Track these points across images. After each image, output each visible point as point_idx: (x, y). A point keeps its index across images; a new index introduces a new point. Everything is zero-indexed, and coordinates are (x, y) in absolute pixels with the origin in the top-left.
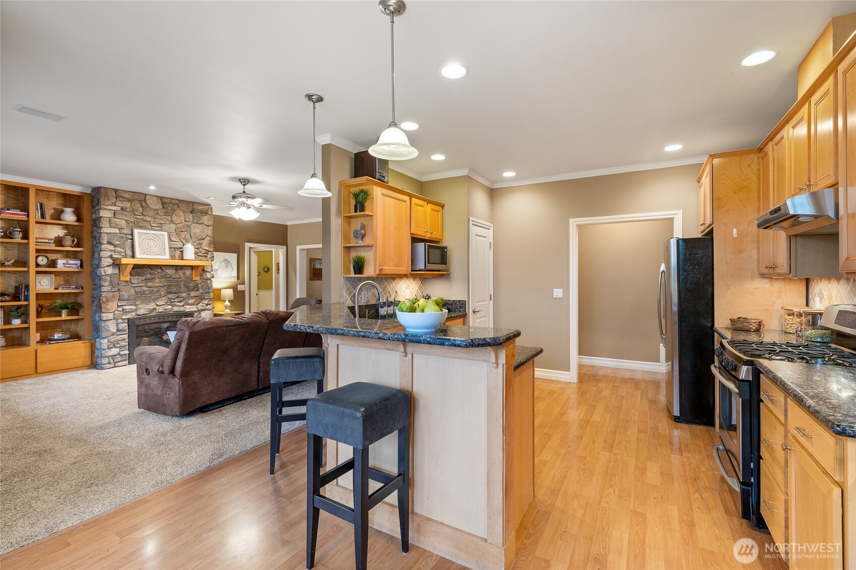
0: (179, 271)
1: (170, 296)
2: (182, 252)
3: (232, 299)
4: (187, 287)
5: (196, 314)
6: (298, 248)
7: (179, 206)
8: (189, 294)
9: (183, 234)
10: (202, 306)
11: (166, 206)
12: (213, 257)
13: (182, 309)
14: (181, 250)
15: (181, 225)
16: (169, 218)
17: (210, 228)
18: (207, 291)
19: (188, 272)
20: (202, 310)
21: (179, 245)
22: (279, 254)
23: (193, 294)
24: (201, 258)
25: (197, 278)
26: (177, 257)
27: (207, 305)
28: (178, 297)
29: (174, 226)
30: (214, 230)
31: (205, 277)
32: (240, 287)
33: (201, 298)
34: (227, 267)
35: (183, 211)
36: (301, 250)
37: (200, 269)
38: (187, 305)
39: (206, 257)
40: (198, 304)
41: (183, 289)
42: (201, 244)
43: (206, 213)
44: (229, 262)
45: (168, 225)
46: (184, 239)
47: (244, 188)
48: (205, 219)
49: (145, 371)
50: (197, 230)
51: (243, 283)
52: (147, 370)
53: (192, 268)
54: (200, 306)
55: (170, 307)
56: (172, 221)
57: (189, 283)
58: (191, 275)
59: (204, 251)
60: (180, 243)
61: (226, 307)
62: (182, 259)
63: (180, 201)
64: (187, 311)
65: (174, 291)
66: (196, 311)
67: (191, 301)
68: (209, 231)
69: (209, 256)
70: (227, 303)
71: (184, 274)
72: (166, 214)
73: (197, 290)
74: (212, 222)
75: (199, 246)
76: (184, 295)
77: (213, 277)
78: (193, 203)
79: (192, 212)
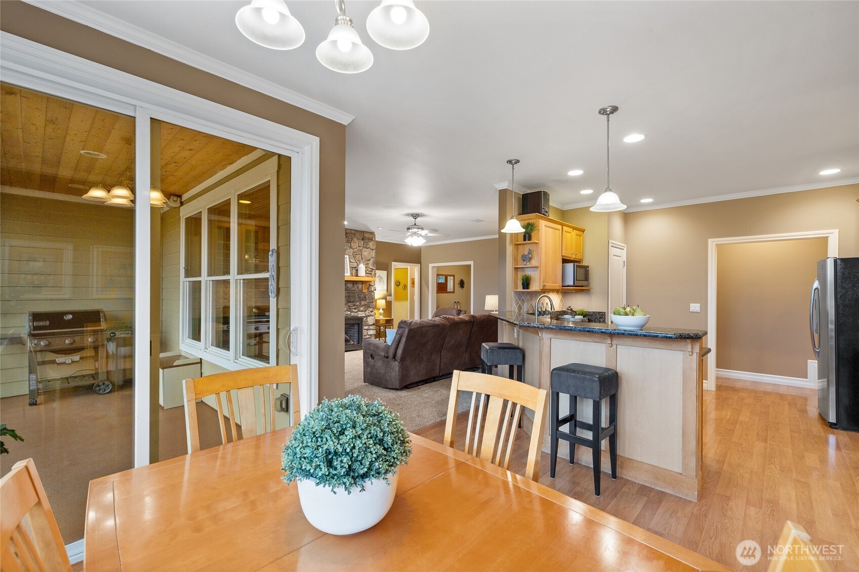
0: (355, 285)
1: (349, 304)
2: (357, 270)
3: (385, 308)
4: (359, 298)
5: (365, 319)
6: (431, 265)
7: (355, 235)
8: (361, 303)
9: (357, 256)
10: (368, 312)
11: (348, 235)
12: (375, 274)
13: (356, 314)
14: (356, 269)
15: (356, 250)
16: (349, 244)
17: (374, 251)
18: (371, 301)
19: (360, 286)
20: (369, 316)
21: (355, 265)
22: (414, 270)
23: (363, 303)
24: (368, 275)
25: (365, 291)
26: (354, 275)
27: (371, 312)
28: (354, 305)
29: (352, 250)
30: (376, 253)
31: (370, 290)
32: (389, 298)
33: (367, 306)
34: (380, 282)
35: (358, 239)
36: (433, 267)
37: (368, 284)
38: (359, 311)
39: (371, 274)
40: (365, 311)
41: (357, 299)
42: (368, 264)
43: (372, 240)
44: (382, 278)
45: (349, 250)
46: (358, 260)
47: (415, 221)
48: (371, 244)
49: (370, 357)
50: (366, 253)
51: (390, 295)
52: (371, 356)
53: (362, 282)
54: (367, 313)
55: (349, 313)
56: (351, 247)
57: (361, 294)
58: (362, 288)
59: (370, 270)
60: (356, 264)
61: (380, 314)
62: (357, 276)
63: (356, 231)
64: (359, 316)
65: (352, 300)
66: (365, 317)
67: (361, 309)
68: (373, 254)
69: (373, 273)
70: (381, 311)
71: (358, 287)
72: (348, 242)
73: (366, 300)
74: (375, 247)
75: (367, 266)
76: (357, 303)
77: (375, 290)
78: (364, 232)
79: (363, 239)
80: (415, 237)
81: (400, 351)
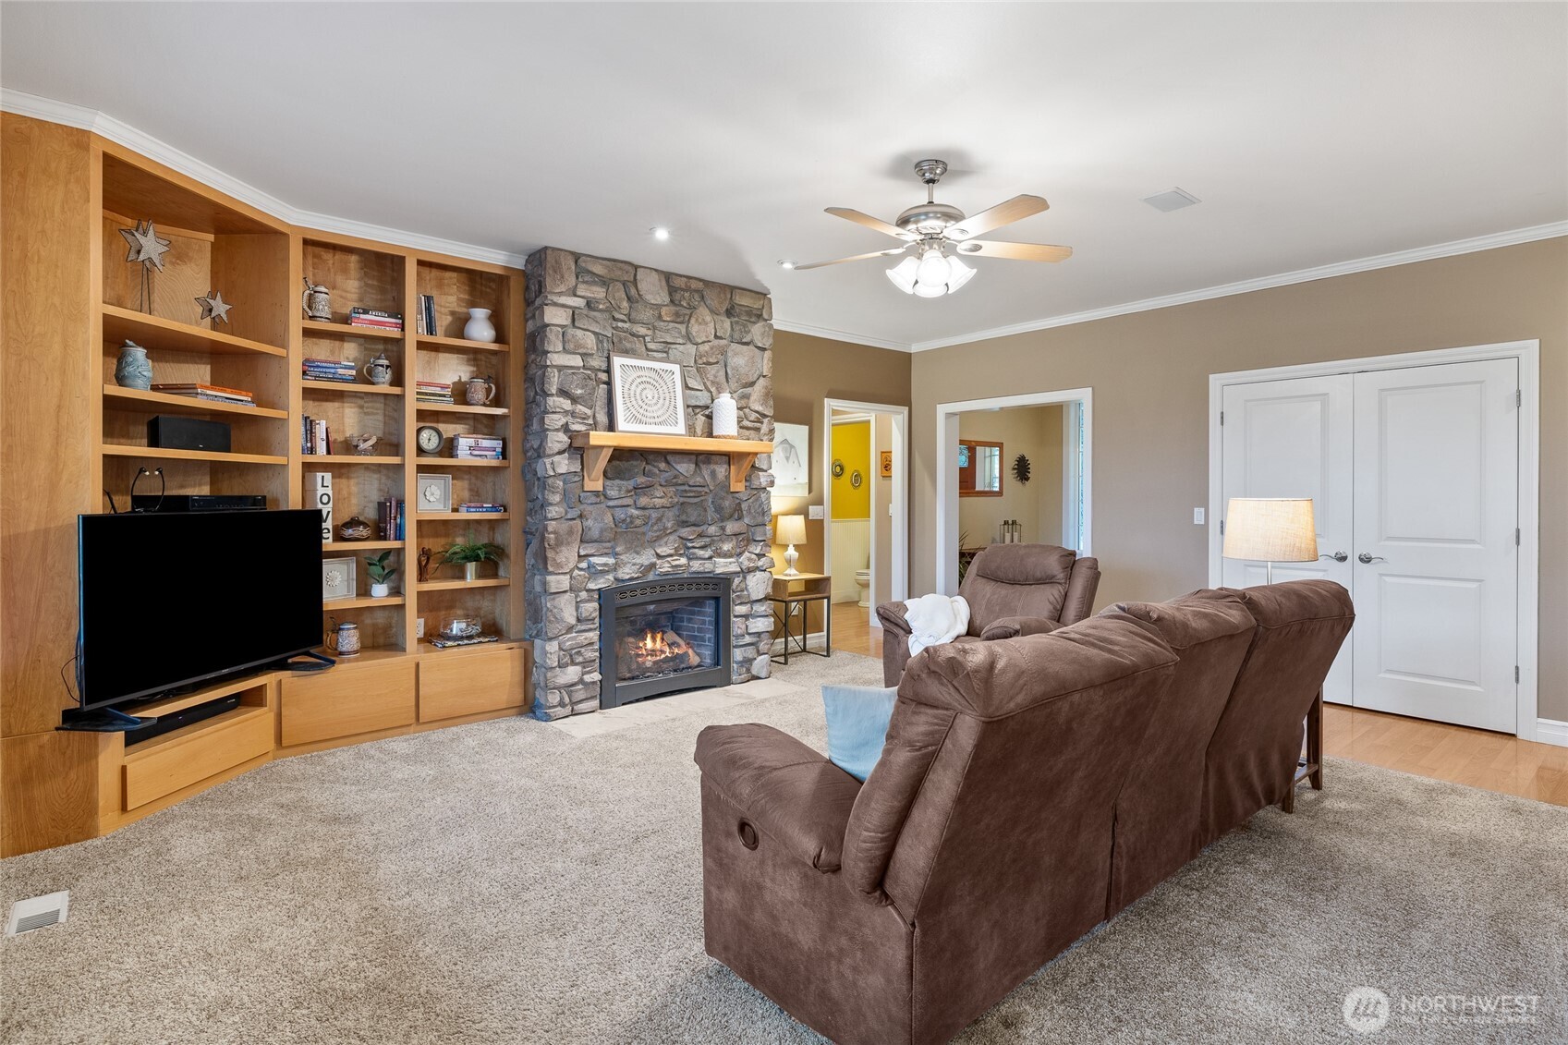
0: (703, 466)
1: (685, 532)
2: (710, 417)
3: (803, 541)
4: (719, 509)
5: (737, 581)
6: (942, 410)
7: (703, 297)
8: (723, 529)
9: (712, 370)
10: (749, 559)
11: (677, 297)
12: (772, 431)
13: (708, 566)
14: (707, 412)
15: (706, 347)
16: (682, 328)
17: (768, 354)
18: (760, 520)
19: (721, 470)
20: (750, 570)
21: (703, 399)
22: (889, 426)
23: (731, 527)
24: (747, 433)
25: (738, 486)
26: (699, 431)
27: (760, 556)
28: (700, 536)
29: (692, 349)
30: (774, 361)
31: (755, 484)
32: (814, 511)
33: (745, 539)
34: (787, 458)
35: (712, 312)
36: (949, 415)
37: (746, 464)
38: (719, 555)
39: (758, 430)
40: (740, 554)
41: (711, 514)
42: (746, 397)
43: (760, 316)
44: (792, 447)
45: (681, 348)
46: (713, 382)
47: (931, 195)
48: (756, 331)
49: (735, 829)
50: (740, 359)
51: (820, 502)
52: (743, 826)
53: (729, 457)
54: (745, 560)
55: (683, 561)
56: (689, 338)
57: (723, 499)
58: (728, 477)
59: (753, 416)
60: (706, 394)
61: (789, 562)
62: (710, 435)
63: (707, 283)
64: (719, 571)
65: (692, 519)
66: (737, 573)
67: (726, 547)
68: (765, 362)
69: (765, 428)
70: (792, 552)
71: (713, 474)
72: (678, 318)
73: (740, 518)
74: (771, 341)
75: (743, 403)
76: (712, 530)
77: (772, 484)
78: (732, 289)
79: (729, 313)
80: (933, 255)
81: (915, 856)
